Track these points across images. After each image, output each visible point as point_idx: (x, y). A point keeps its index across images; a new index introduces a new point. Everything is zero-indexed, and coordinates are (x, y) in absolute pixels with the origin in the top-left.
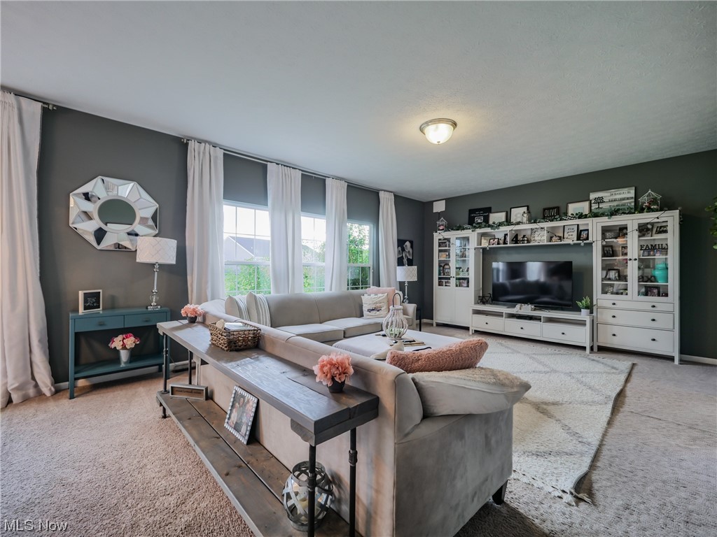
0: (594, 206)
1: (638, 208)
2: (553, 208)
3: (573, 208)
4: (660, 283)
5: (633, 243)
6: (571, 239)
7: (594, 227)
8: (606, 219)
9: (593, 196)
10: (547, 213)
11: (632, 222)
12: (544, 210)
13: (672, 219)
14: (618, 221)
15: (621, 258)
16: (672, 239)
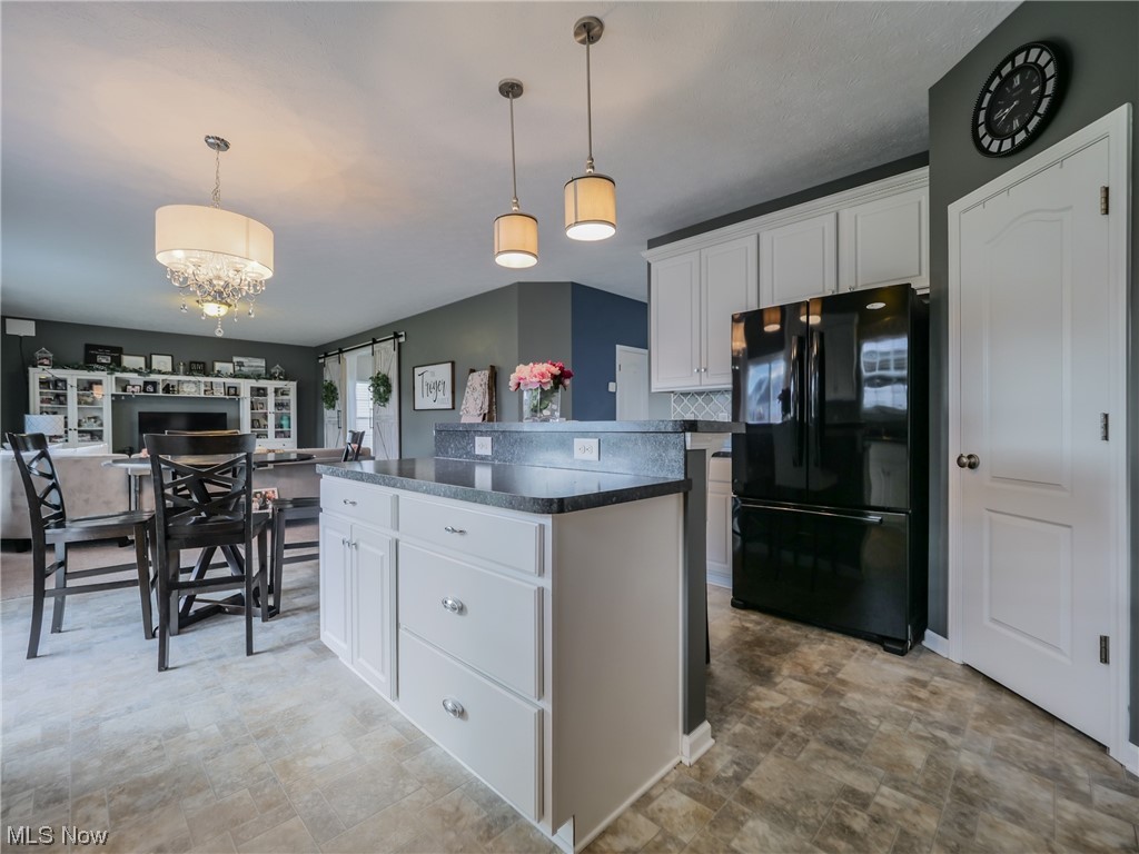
0: (237, 368)
1: (271, 377)
2: (200, 363)
3: (218, 366)
4: (285, 429)
5: (271, 399)
6: (219, 393)
7: (245, 386)
8: (254, 381)
9: (235, 359)
10: (194, 367)
11: (271, 385)
12: (191, 363)
13: (292, 386)
14: (262, 383)
15: (260, 411)
16: (292, 398)
